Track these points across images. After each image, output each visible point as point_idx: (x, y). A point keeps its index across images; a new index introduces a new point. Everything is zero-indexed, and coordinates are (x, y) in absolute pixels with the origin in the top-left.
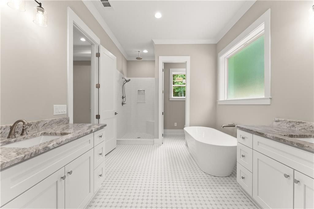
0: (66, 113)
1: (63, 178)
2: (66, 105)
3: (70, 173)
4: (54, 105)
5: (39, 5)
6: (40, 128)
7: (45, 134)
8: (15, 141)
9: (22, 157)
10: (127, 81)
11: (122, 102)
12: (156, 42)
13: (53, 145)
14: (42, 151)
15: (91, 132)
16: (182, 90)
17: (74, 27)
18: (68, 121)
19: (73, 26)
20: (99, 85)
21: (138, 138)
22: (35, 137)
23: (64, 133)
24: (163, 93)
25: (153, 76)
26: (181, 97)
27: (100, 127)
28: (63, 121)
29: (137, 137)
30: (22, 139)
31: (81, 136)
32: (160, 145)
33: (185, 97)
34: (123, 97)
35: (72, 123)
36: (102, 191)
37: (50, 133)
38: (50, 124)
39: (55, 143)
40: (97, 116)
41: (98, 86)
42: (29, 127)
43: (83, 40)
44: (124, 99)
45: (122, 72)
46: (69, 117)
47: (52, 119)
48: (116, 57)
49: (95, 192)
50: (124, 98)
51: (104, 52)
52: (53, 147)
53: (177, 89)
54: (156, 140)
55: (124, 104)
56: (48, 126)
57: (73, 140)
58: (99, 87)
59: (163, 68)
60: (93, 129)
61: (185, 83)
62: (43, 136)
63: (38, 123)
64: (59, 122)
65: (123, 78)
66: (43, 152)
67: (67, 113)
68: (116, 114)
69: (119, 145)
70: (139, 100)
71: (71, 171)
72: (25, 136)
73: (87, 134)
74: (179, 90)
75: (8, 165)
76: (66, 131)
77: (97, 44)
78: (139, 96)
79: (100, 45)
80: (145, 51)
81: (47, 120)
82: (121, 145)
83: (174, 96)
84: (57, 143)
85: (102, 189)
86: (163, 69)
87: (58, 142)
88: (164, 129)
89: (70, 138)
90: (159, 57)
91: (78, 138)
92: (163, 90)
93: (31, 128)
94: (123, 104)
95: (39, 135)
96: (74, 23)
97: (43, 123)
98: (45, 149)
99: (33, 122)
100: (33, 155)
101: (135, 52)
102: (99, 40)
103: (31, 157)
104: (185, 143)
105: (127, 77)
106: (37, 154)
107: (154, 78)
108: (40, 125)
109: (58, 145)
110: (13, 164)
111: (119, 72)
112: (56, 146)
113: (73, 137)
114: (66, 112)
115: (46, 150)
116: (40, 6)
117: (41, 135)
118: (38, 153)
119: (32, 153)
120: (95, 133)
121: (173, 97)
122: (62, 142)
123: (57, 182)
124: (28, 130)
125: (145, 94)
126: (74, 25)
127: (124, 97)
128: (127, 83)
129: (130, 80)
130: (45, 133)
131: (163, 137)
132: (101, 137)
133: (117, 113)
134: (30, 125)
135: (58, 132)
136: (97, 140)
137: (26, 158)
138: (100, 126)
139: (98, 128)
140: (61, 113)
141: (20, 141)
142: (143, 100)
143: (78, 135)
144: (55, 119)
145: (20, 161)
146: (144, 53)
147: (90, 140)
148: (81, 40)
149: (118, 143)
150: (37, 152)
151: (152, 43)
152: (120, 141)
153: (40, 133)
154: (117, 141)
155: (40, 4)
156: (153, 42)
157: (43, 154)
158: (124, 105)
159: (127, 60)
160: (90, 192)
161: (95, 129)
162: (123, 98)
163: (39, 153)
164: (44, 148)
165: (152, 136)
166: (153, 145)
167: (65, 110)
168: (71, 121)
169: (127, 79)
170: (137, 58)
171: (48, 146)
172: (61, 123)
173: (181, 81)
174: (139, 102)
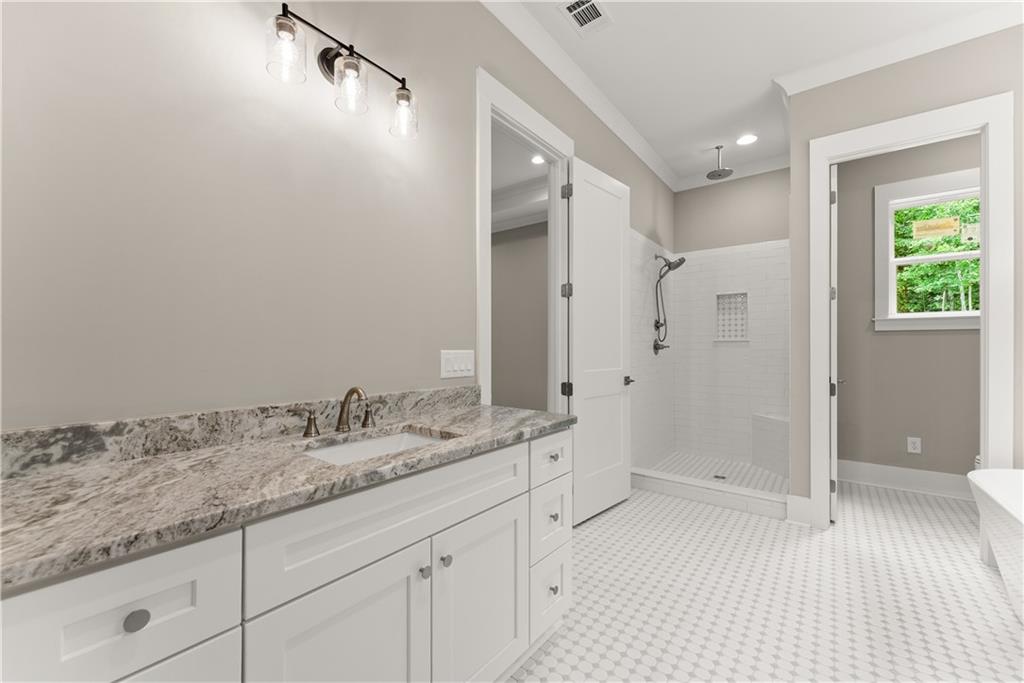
0: (472, 373)
1: (424, 572)
2: (473, 351)
3: (446, 561)
4: (443, 351)
5: (400, 85)
6: (408, 412)
7: (410, 428)
8: (345, 440)
9: (308, 491)
10: (671, 266)
11: (656, 341)
12: (792, 86)
13: (394, 468)
14: (362, 484)
15: (519, 438)
16: (960, 282)
17: (494, 122)
18: (478, 396)
19: (492, 117)
20: (570, 285)
21: (717, 477)
22: (387, 433)
23: (448, 433)
24: (832, 298)
25: (783, 234)
26: (953, 314)
27: (550, 426)
28: (464, 396)
29: (713, 474)
30: (359, 438)
31: (482, 450)
32: (814, 528)
33: (977, 313)
34: (657, 322)
35: (490, 404)
36: (562, 643)
37: (421, 429)
38: (431, 401)
39: (401, 463)
40: (563, 385)
41: (567, 291)
42: (382, 407)
43: (538, 160)
44: (662, 329)
45: (653, 236)
46: (479, 387)
47: (436, 389)
48: (628, 188)
49: (533, 641)
50: (662, 325)
51: (585, 176)
52: (394, 476)
53: (925, 277)
54: (795, 502)
55: (663, 347)
56: (426, 408)
57: (454, 461)
58: (571, 295)
59: (835, 188)
60: (527, 431)
61: (975, 241)
62: (406, 434)
63: (403, 396)
64: (455, 398)
65: (656, 257)
66: (365, 484)
67: (475, 372)
68: (628, 381)
69: (640, 489)
70: (721, 333)
71: (450, 557)
72: (369, 430)
73: (502, 445)
74: (941, 281)
75: (273, 509)
76: (453, 429)
77: (561, 157)
78: (721, 317)
79: (572, 158)
80: (747, 139)
81: (426, 390)
82: (648, 494)
83: (900, 310)
84: (406, 465)
85: (564, 637)
86: (832, 194)
87: (408, 461)
88: (840, 457)
89: (446, 451)
90: (811, 142)
91: (471, 456)
92: (835, 284)
93: (386, 410)
94: (657, 347)
95: (399, 430)
96: (493, 110)
97: (413, 399)
98: (369, 478)
99: (392, 393)
100: (336, 492)
101: (705, 154)
102: (571, 142)
103: (332, 497)
104: (977, 551)
105: (675, 252)
106: (347, 490)
107: (785, 243)
108: (408, 402)
109: (408, 472)
110: (287, 507)
111: (641, 238)
112: (403, 473)
113: (457, 451)
114: (473, 370)
115: (372, 480)
116: (404, 87)
117: (402, 432)
118: (351, 486)
119: (334, 485)
120: (532, 443)
121: (893, 312)
122: (419, 461)
123: (408, 578)
124: (380, 413)
125: (746, 308)
126: (495, 116)
127: (662, 321)
128: (671, 272)
129: (682, 261)
130: (410, 426)
131: (834, 495)
132: (554, 457)
133: (631, 378)
134: (382, 401)
135: (436, 428)
136: (543, 468)
137: (318, 496)
138: (554, 421)
139: (544, 427)
140: (459, 374)
141: (356, 440)
142: (739, 333)
143: (473, 444)
144: (444, 390)
145: (302, 502)
146: (743, 146)
147: (515, 465)
148: (533, 164)
149: (637, 481)
150: (348, 483)
151: (777, 91)
152: (644, 476)
153: (401, 425)
154: (632, 474)
155: (403, 81)
156: (779, 86)
157: (363, 493)
158: (660, 351)
159: (675, 191)
160: (515, 636)
161: (533, 430)
162: (657, 326)
163: (354, 487)
164: (366, 475)
165: (780, 478)
166: (783, 520)
167: (471, 366)
168: (486, 398)
169: (673, 258)
170: (712, 175)
171: (378, 469)
172: (458, 401)
173: (950, 233)
174: (721, 339)
